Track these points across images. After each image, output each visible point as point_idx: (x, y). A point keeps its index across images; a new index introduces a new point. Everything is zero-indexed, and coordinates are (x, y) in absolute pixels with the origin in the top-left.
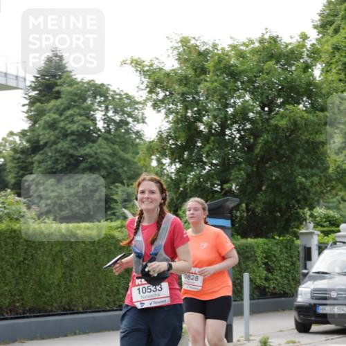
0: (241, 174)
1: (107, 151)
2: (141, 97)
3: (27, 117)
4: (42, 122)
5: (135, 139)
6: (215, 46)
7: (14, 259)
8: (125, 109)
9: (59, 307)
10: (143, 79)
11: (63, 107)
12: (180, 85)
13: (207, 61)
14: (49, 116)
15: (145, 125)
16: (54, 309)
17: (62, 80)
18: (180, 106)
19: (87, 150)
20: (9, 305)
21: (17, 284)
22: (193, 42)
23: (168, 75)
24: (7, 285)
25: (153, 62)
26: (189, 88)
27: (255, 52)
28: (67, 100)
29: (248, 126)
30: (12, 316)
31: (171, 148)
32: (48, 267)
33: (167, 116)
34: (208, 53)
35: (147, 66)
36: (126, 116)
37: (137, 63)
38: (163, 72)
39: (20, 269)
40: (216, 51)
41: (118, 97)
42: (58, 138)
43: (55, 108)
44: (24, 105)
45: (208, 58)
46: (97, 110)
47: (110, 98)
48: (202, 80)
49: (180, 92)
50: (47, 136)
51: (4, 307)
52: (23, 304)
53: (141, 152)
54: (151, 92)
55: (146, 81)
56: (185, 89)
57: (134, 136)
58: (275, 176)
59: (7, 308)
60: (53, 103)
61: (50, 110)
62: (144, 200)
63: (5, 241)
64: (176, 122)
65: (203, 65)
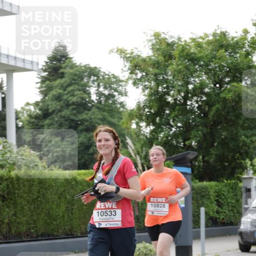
0: (198, 134)
1: (98, 116)
2: (124, 76)
3: (40, 92)
4: (50, 95)
5: (120, 108)
6: (179, 39)
7: (30, 197)
8: (113, 86)
9: (63, 232)
10: (126, 64)
11: (66, 84)
12: (153, 68)
13: (174, 50)
14: (56, 91)
15: (127, 97)
16: (59, 234)
17: (65, 64)
18: (153, 83)
19: (84, 116)
20: (26, 231)
21: (32, 215)
22: (163, 36)
23: (144, 60)
24: (24, 216)
25: (133, 51)
26: (160, 70)
27: (209, 43)
28: (69, 79)
29: (204, 98)
30: (29, 239)
31: (147, 115)
32: (55, 203)
33: (144, 91)
34: (174, 44)
35: (129, 53)
36: (113, 91)
37: (121, 52)
38: (141, 58)
39: (34, 205)
40: (180, 43)
41: (107, 76)
42: (62, 107)
43: (60, 85)
44: (37, 83)
45: (174, 48)
46: (92, 86)
47: (101, 78)
48: (169, 64)
49: (154, 73)
50: (55, 106)
51: (22, 232)
52: (36, 230)
53: (124, 118)
54: (131, 73)
55: (128, 65)
56: (157, 71)
57: (119, 106)
58: (223, 135)
59: (24, 233)
60: (59, 81)
61: (57, 86)
62: (102, 147)
63: (23, 184)
64: (150, 95)
65: (171, 53)
